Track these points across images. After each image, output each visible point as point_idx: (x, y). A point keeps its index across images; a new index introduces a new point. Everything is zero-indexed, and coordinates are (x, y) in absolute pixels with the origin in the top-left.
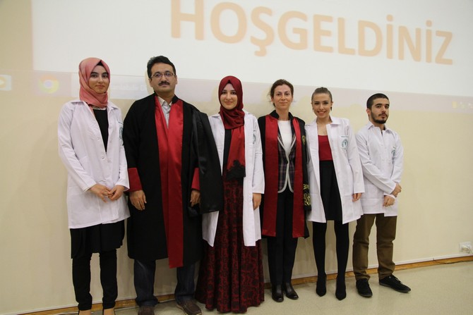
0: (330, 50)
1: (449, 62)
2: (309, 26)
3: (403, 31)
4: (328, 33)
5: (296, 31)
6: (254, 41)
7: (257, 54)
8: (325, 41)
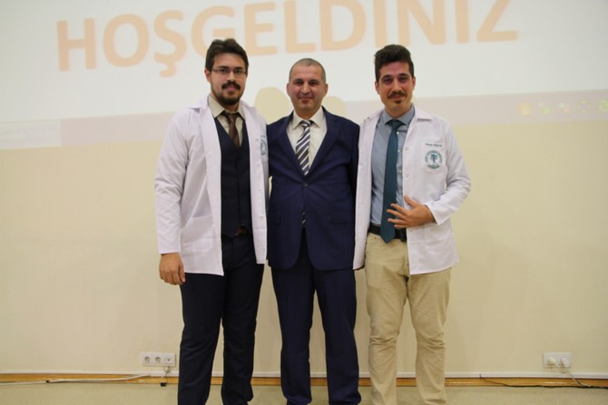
0: (271, 51)
1: (512, 36)
4: (268, 28)
6: (159, 58)
7: (164, 74)
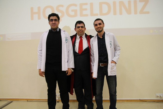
0: (87, 15)
1: (148, 13)
2: (78, 8)
3: (121, 3)
4: (86, 9)
5: (72, 11)
8: (85, 12)
